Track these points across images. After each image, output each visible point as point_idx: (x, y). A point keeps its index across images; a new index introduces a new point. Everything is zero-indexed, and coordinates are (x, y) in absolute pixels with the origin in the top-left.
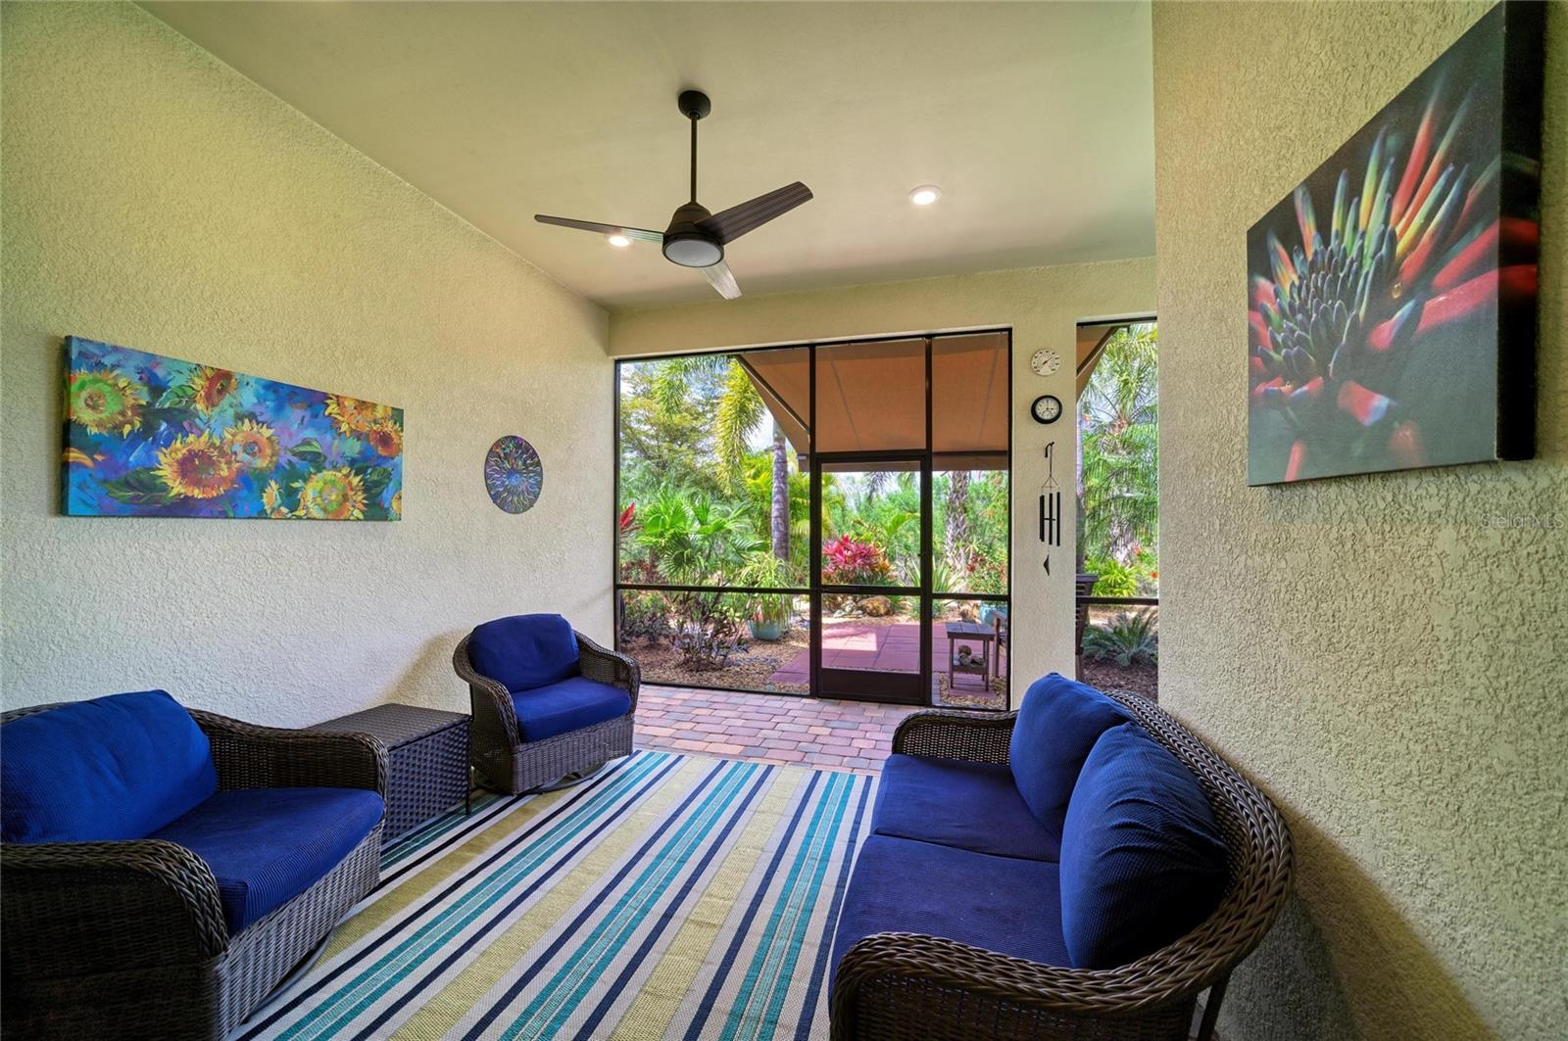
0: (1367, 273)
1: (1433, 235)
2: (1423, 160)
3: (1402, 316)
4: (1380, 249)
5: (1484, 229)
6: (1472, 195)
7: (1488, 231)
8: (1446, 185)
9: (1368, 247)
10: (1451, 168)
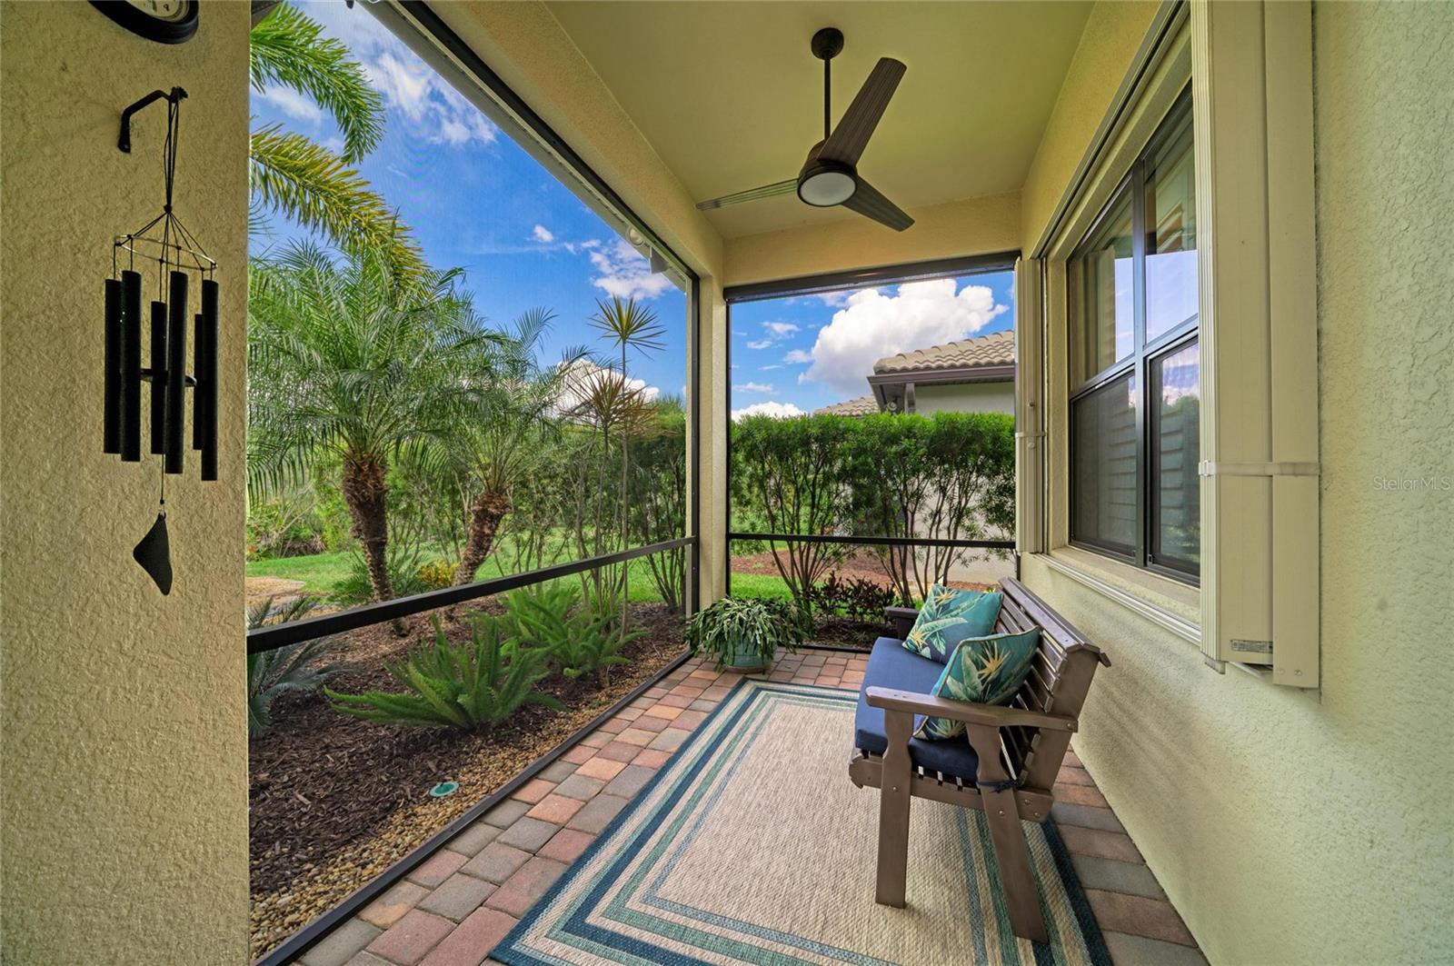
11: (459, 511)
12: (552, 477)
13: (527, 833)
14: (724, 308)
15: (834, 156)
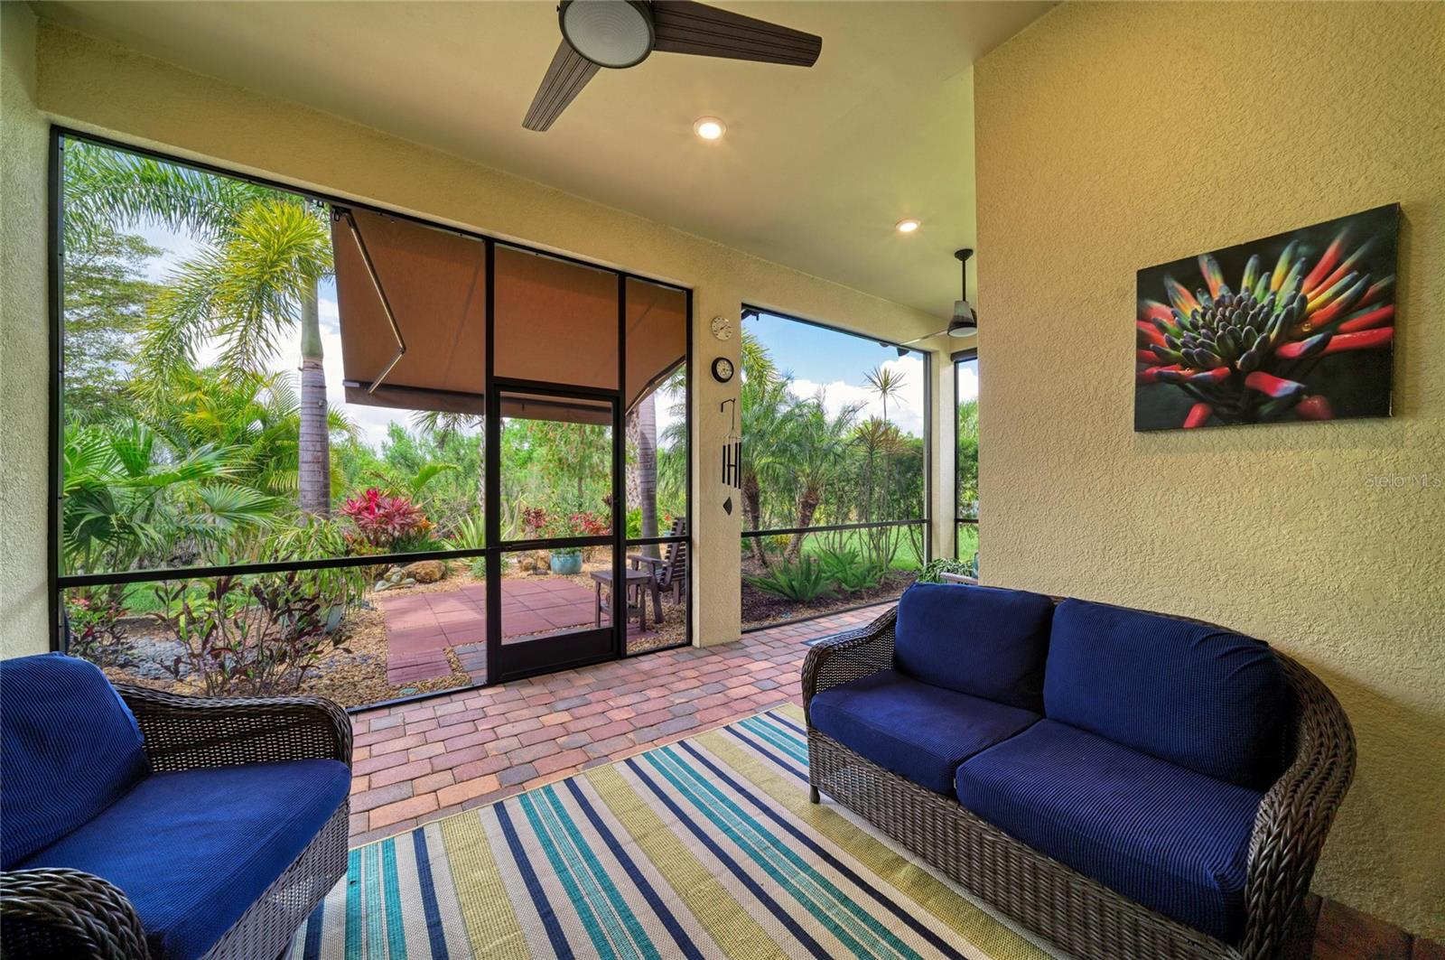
0: (1278, 316)
1: (1339, 304)
2: (1332, 265)
3: (1311, 341)
4: (1292, 303)
5: (1380, 308)
6: (1372, 290)
7: (1383, 309)
8: (1349, 282)
9: (1279, 301)
10: (1355, 273)
11: (793, 503)
12: (848, 481)
13: (816, 627)
14: (953, 366)
15: (960, 320)
